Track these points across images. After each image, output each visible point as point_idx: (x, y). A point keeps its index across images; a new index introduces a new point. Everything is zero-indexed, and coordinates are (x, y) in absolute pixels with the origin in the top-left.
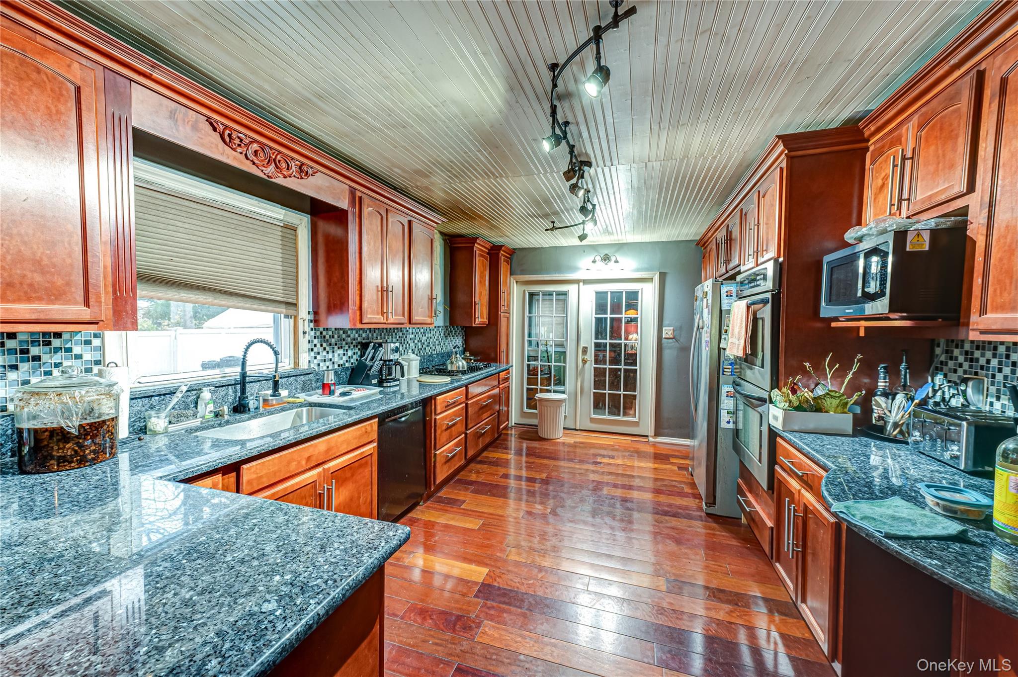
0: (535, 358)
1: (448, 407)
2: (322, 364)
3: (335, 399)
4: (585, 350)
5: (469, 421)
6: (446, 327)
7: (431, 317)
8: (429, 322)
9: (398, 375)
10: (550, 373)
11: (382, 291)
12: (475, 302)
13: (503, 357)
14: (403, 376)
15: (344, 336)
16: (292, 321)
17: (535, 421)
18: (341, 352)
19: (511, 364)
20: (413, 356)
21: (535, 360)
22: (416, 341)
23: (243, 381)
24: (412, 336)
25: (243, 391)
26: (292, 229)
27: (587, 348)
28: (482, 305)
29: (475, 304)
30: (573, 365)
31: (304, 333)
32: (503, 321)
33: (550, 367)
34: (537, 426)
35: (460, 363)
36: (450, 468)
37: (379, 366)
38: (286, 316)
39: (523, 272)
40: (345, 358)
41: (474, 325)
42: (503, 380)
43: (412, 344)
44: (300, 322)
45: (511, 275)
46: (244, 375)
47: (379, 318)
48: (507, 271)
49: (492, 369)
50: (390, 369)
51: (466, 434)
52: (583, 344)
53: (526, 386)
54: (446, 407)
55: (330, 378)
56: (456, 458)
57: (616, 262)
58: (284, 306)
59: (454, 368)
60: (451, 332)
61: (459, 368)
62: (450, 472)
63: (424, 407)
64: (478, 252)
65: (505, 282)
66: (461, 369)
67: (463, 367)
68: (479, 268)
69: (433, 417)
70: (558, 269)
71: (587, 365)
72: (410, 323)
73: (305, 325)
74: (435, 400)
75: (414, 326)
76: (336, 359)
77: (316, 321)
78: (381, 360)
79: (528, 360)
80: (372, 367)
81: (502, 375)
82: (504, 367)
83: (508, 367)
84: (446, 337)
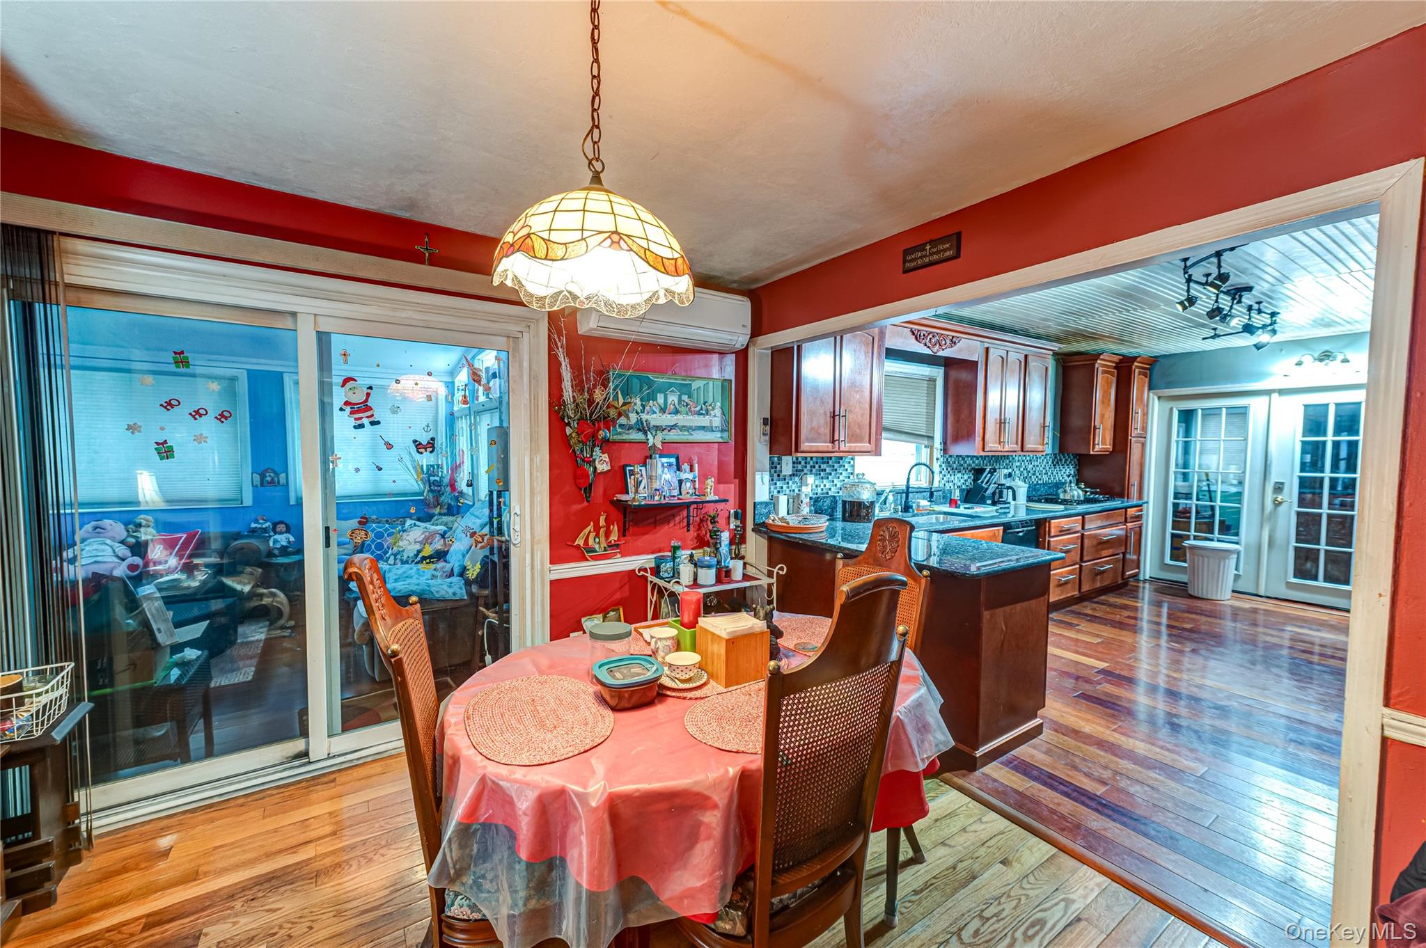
0: (1188, 496)
1: (1063, 532)
2: (947, 484)
3: (961, 510)
4: (1279, 488)
5: (1085, 553)
6: (1055, 455)
7: (1043, 445)
8: (1041, 450)
9: (1010, 499)
10: (1213, 515)
11: (1001, 423)
12: (1095, 426)
13: (1134, 491)
14: (1014, 499)
15: (962, 462)
16: (929, 450)
17: (1183, 578)
18: (959, 475)
19: (1145, 500)
20: (1021, 483)
21: (1187, 499)
22: (1022, 469)
23: (907, 492)
24: (1018, 464)
25: (907, 497)
26: (932, 380)
27: (1282, 484)
28: (1104, 429)
29: (1095, 428)
30: (1256, 507)
31: (937, 459)
32: (1135, 449)
33: (1213, 508)
34: (1186, 583)
35: (1075, 493)
36: (1062, 593)
37: (994, 489)
38: (926, 447)
39: (1169, 385)
40: (962, 481)
41: (1092, 453)
42: (1131, 518)
43: (1017, 472)
44: (935, 450)
45: (1150, 389)
46: (908, 487)
47: (996, 446)
48: (1143, 386)
49: (1117, 503)
50: (1001, 493)
51: (1081, 566)
52: (1274, 478)
53: (1169, 530)
54: (1060, 531)
55: (957, 495)
56: (1069, 586)
57: (1345, 361)
58: (926, 439)
59: (1068, 497)
60: (1061, 460)
61: (1073, 497)
62: (1062, 597)
63: (1038, 528)
64: (1100, 369)
65: (1140, 398)
66: (1076, 498)
67: (1079, 496)
68: (1102, 386)
69: (1047, 539)
70: (1232, 377)
71: (1282, 509)
72: (1022, 450)
73: (937, 453)
74: (1049, 522)
75: (1025, 454)
76: (956, 481)
77: (945, 450)
78: (995, 483)
79: (1176, 497)
80: (987, 489)
81: (1131, 511)
82: (1135, 502)
83: (1140, 502)
84: (1054, 465)
